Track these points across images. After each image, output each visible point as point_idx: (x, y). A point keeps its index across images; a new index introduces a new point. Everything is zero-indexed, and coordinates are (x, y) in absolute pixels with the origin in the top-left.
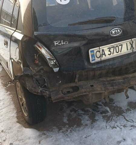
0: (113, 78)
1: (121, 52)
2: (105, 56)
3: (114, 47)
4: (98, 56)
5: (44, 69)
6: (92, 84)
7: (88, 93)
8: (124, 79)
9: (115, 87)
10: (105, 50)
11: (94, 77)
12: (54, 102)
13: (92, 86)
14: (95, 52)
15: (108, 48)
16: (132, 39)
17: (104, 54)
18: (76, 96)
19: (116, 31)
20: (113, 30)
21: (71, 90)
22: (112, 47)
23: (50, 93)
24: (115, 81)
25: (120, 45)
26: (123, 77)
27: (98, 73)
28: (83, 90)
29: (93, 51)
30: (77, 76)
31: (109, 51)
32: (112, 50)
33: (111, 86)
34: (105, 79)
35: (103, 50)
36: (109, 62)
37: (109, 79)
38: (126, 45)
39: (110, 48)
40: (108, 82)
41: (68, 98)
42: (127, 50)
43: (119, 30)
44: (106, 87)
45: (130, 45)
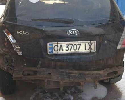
0: (71, 71)
1: (78, 50)
2: (63, 51)
3: (72, 45)
4: (56, 50)
5: (11, 51)
6: (50, 72)
7: (44, 79)
8: (80, 74)
9: (70, 79)
10: (64, 46)
11: (55, 67)
12: (14, 79)
13: (49, 74)
14: (53, 46)
15: (66, 45)
16: (91, 41)
17: (62, 49)
18: (33, 79)
19: (73, 31)
20: (70, 31)
21: (32, 73)
22: (70, 45)
23: (13, 72)
24: (72, 74)
25: (78, 44)
26: (81, 72)
27: (59, 64)
28: (40, 76)
29: (52, 44)
30: (40, 63)
31: (67, 47)
32: (70, 47)
33: (68, 78)
34: (64, 71)
35: (61, 46)
36: (66, 57)
37: (67, 71)
38: (84, 45)
39: (68, 45)
40: (66, 74)
41: (25, 79)
42: (85, 50)
43: (76, 32)
44: (63, 77)
45: (89, 46)
